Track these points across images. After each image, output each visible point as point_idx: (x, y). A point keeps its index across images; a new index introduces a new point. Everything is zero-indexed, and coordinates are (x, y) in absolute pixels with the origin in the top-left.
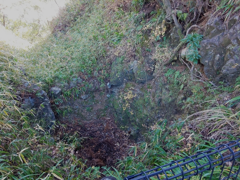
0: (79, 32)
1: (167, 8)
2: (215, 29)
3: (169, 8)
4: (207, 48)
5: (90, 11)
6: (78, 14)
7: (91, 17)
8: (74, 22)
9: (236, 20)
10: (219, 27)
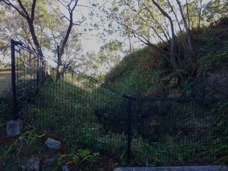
0: (123, 82)
1: (176, 68)
2: (200, 80)
3: (177, 68)
4: (197, 90)
5: (132, 69)
6: (124, 71)
7: (132, 73)
8: (120, 76)
9: (208, 74)
10: (202, 78)
